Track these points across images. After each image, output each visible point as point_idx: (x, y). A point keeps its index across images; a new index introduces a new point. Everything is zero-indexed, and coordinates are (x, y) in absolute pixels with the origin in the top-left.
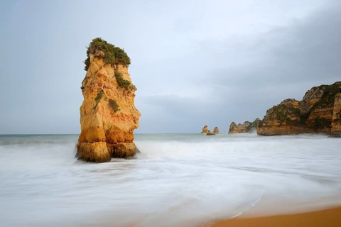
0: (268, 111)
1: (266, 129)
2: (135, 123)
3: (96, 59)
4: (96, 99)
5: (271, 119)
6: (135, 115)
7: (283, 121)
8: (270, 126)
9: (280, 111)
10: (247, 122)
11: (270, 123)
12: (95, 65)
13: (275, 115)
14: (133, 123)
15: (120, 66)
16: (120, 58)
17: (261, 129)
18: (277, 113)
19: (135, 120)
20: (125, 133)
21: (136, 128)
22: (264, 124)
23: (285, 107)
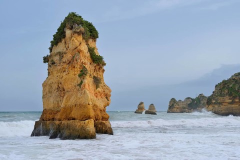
0: (216, 86)
1: (216, 106)
2: (108, 100)
3: (76, 35)
4: (80, 76)
5: (221, 95)
6: (107, 91)
7: (235, 97)
8: (220, 104)
9: (231, 86)
10: (189, 98)
11: (220, 99)
12: (76, 41)
13: (226, 91)
14: (106, 100)
15: (91, 41)
16: (91, 33)
17: (211, 107)
18: (228, 88)
19: (107, 97)
20: (101, 110)
21: (108, 104)
22: (214, 101)
23: (236, 82)
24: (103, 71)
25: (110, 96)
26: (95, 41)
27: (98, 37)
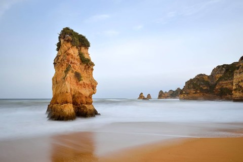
0: (186, 83)
1: (186, 95)
2: (94, 90)
3: (66, 42)
4: (65, 72)
5: (189, 88)
6: (93, 84)
7: (197, 90)
8: (188, 94)
9: (195, 82)
10: (171, 90)
11: (188, 91)
12: (65, 47)
13: (192, 86)
14: (92, 90)
15: (83, 48)
16: (83, 42)
17: (182, 96)
18: (193, 84)
19: (94, 87)
20: (86, 97)
21: (94, 93)
22: (184, 92)
23: (198, 80)
24: (92, 69)
25: (96, 87)
26: (88, 49)
27: (89, 46)
